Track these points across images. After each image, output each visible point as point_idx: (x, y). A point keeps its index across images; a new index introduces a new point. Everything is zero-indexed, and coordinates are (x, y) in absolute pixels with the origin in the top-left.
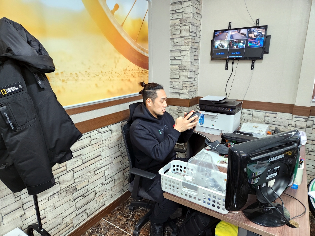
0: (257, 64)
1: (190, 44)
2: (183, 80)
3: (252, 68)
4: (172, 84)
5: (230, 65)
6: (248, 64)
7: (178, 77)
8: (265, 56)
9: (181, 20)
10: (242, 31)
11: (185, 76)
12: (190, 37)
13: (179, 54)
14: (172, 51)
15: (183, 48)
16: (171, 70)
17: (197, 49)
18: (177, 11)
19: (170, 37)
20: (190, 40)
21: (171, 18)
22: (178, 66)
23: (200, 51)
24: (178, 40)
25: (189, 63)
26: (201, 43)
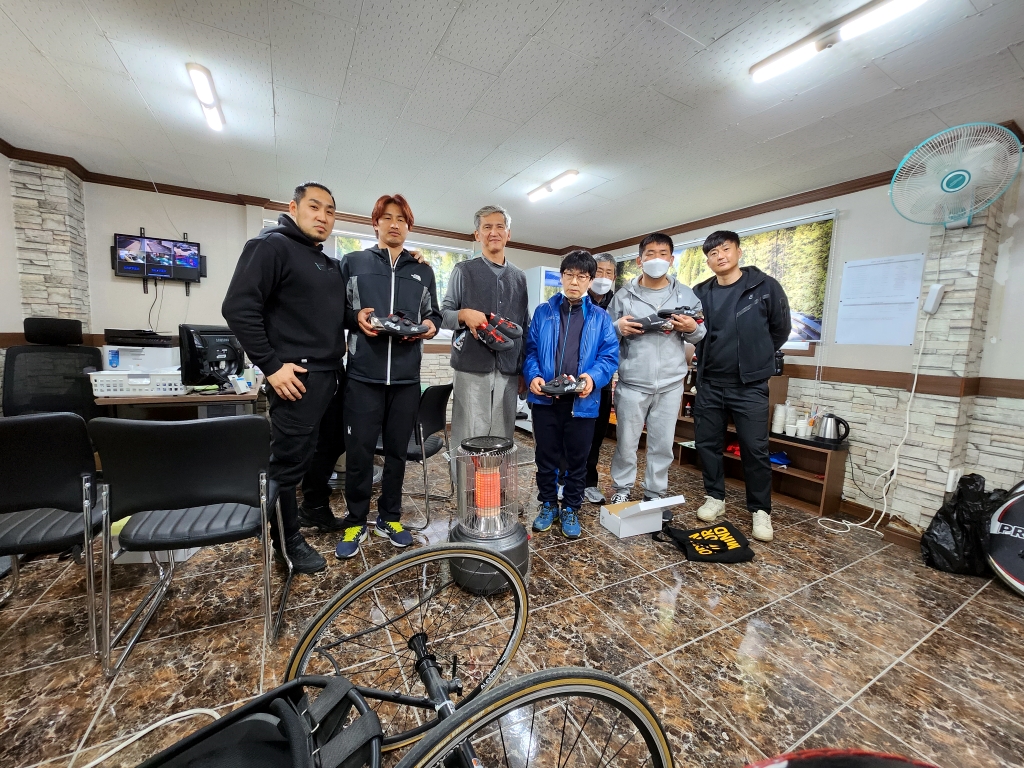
0: (193, 289)
1: (69, 244)
2: (59, 301)
3: (188, 294)
4: (27, 306)
5: (151, 286)
6: (180, 289)
7: (45, 295)
8: (202, 279)
9: (41, 204)
10: (163, 243)
11: (64, 295)
12: (68, 234)
13: (43, 256)
14: (20, 248)
15: (52, 248)
16: (23, 282)
17: (82, 255)
18: (30, 186)
19: (15, 225)
20: (69, 238)
21: (15, 194)
22: (42, 277)
23: (88, 260)
24: (36, 233)
25: (71, 274)
26: (87, 247)
